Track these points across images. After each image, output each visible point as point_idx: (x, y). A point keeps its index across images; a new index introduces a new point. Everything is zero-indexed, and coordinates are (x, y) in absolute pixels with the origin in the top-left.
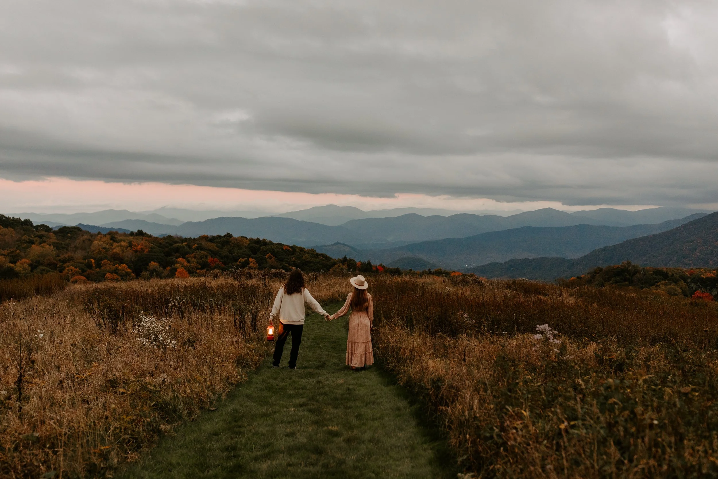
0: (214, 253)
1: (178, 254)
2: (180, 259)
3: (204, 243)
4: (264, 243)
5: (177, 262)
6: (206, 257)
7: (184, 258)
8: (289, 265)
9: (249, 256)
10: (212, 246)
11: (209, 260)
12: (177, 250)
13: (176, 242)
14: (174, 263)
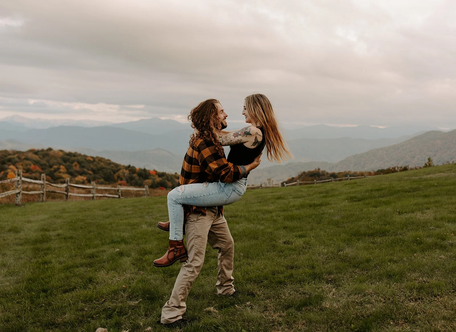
0: (36, 163)
1: (10, 163)
2: (12, 167)
3: (30, 155)
4: (75, 155)
5: (9, 169)
6: (30, 165)
7: (14, 165)
8: (88, 170)
9: (60, 164)
10: (36, 157)
11: (32, 166)
12: (10, 160)
13: (10, 155)
14: (6, 169)
